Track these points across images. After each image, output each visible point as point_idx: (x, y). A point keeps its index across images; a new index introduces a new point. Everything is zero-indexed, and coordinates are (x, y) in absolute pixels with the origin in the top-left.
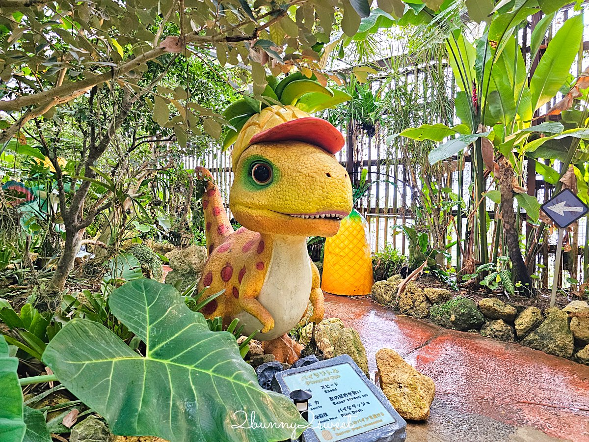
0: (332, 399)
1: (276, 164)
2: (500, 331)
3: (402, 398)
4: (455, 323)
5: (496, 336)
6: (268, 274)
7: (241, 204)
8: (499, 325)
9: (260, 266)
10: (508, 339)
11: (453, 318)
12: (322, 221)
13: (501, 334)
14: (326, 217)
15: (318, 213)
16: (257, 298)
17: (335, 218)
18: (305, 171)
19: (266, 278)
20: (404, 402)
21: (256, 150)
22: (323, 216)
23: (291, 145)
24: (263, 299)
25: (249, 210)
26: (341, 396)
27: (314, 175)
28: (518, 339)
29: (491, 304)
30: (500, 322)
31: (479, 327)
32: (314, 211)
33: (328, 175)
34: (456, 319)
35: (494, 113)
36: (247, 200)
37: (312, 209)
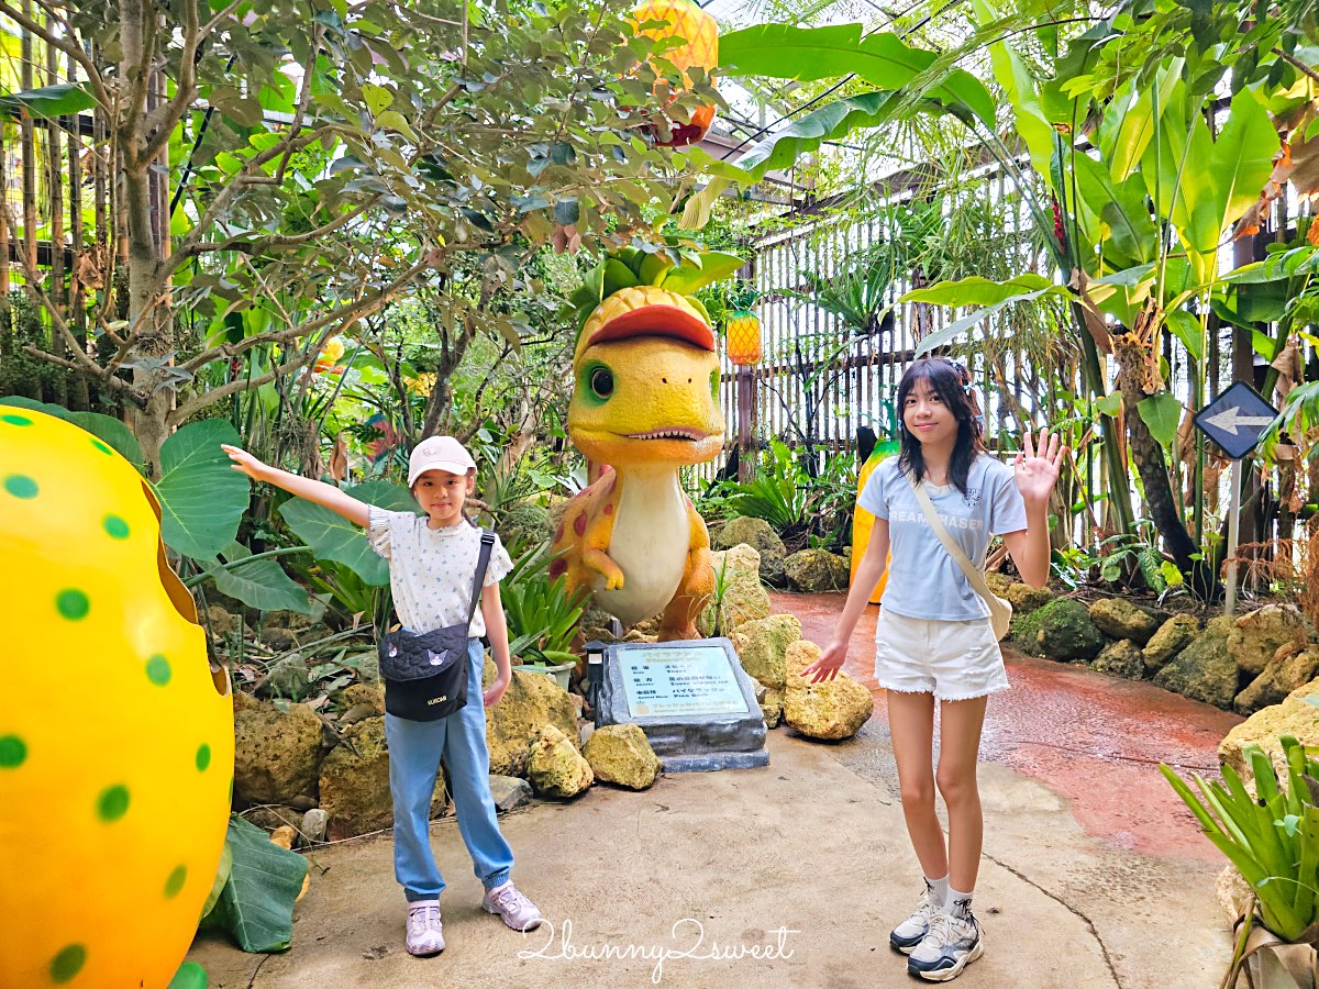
0: (672, 679)
1: (615, 370)
2: (1119, 660)
3: (807, 708)
4: (1046, 646)
5: (1111, 669)
6: (616, 519)
7: (578, 426)
8: (1118, 649)
9: (609, 510)
10: (1131, 674)
11: (1041, 637)
12: (663, 441)
13: (1120, 664)
14: (665, 437)
15: (654, 431)
16: (607, 553)
17: (684, 438)
18: (641, 377)
19: (615, 524)
20: (809, 712)
21: (595, 353)
22: (662, 434)
23: (638, 343)
24: (613, 554)
25: (586, 433)
26: (687, 679)
27: (649, 381)
28: (1149, 673)
29: (1107, 609)
30: (1124, 643)
31: (1090, 653)
32: (649, 429)
33: (664, 381)
34: (1046, 638)
35: (1120, 242)
36: (583, 420)
37: (646, 425)
